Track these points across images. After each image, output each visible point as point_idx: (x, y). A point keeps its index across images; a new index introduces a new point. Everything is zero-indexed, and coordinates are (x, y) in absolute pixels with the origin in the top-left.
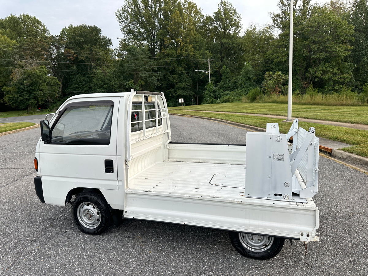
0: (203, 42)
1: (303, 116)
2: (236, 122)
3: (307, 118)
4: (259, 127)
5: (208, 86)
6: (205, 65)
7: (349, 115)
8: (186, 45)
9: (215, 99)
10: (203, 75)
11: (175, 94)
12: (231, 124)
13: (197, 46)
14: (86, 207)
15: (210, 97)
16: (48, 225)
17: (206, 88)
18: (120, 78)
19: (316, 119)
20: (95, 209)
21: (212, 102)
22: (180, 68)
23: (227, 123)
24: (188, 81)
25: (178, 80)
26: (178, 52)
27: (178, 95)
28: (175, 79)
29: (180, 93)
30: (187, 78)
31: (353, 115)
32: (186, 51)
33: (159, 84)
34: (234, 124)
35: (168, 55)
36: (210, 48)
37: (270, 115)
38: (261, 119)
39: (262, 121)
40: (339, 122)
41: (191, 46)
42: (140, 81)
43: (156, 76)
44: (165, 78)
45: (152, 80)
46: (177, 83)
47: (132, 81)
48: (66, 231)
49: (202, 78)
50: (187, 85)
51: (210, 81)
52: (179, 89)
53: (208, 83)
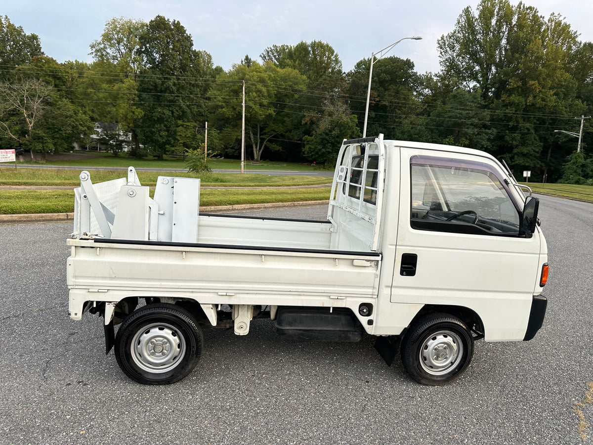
0: (572, 86)
5: (574, 156)
6: (572, 123)
8: (543, 90)
9: (583, 178)
10: (565, 137)
11: (512, 162)
13: (563, 92)
15: (574, 174)
17: (569, 159)
18: (432, 133)
21: (577, 182)
22: (528, 125)
24: (536, 144)
25: (519, 142)
26: (528, 101)
27: (517, 164)
28: (516, 141)
29: (521, 162)
30: (535, 139)
32: (543, 100)
33: (489, 146)
35: (511, 104)
36: (584, 95)
41: (552, 92)
42: (463, 139)
43: (487, 134)
44: (500, 137)
45: (481, 139)
46: (517, 146)
47: (452, 138)
49: (562, 142)
50: (535, 151)
51: (579, 149)
52: (518, 155)
53: (575, 151)
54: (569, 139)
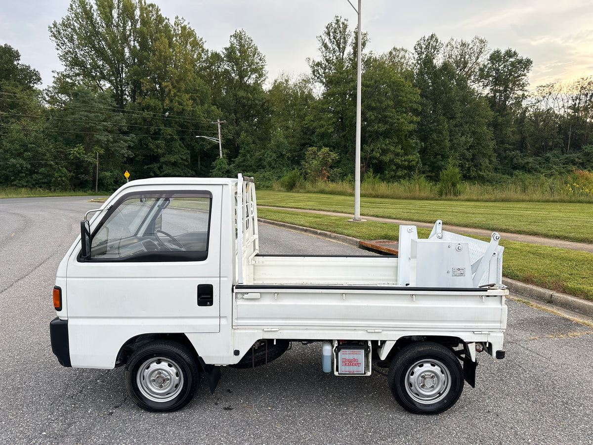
0: (207, 92)
1: (372, 214)
2: (281, 222)
3: (377, 216)
4: (318, 229)
5: (217, 162)
6: (211, 129)
7: (431, 212)
8: (178, 94)
10: (209, 144)
11: (161, 172)
12: (273, 224)
13: (199, 98)
14: (154, 366)
16: (68, 406)
17: (214, 165)
18: (56, 142)
19: (389, 217)
20: (173, 368)
22: (169, 131)
23: (265, 222)
24: (183, 152)
25: (165, 149)
26: (165, 105)
28: (161, 148)
29: (170, 171)
30: (180, 147)
31: (436, 213)
32: (180, 104)
33: (131, 155)
34: (277, 224)
35: (148, 108)
37: (324, 211)
38: (317, 218)
39: (319, 219)
40: (422, 222)
41: (187, 96)
42: (96, 148)
43: (126, 141)
44: (142, 144)
45: (119, 147)
46: (163, 155)
47: (81, 147)
48: (112, 413)
49: (207, 149)
50: (182, 159)
51: (221, 155)
52: (166, 165)
53: (218, 157)
54: (213, 146)
